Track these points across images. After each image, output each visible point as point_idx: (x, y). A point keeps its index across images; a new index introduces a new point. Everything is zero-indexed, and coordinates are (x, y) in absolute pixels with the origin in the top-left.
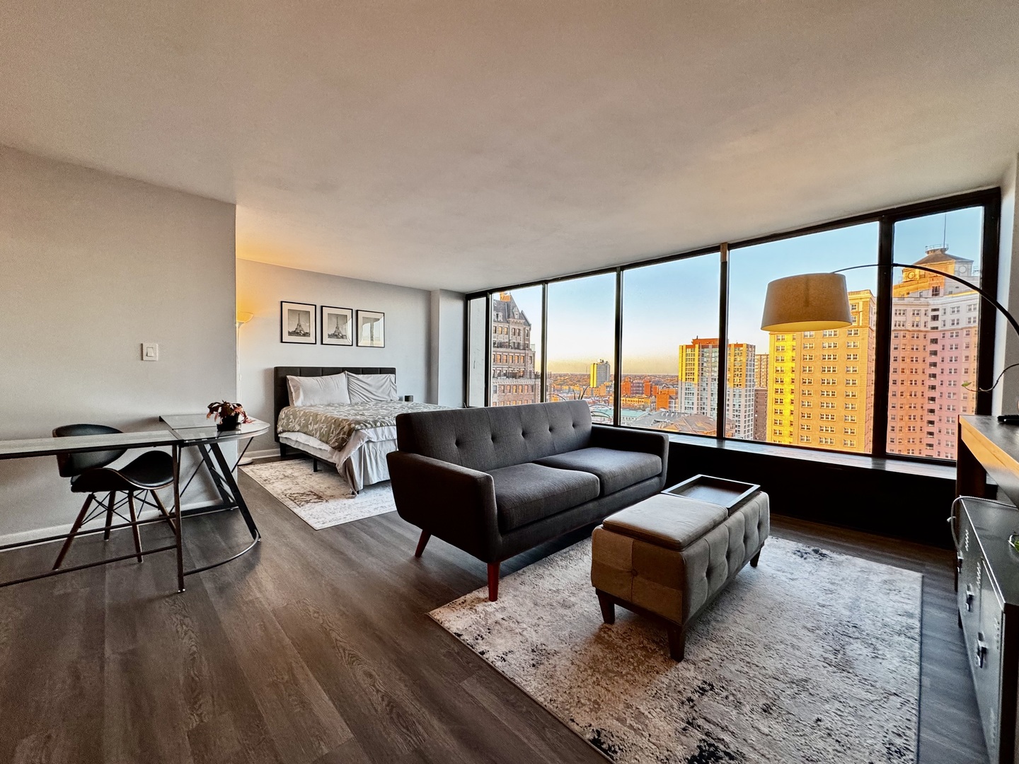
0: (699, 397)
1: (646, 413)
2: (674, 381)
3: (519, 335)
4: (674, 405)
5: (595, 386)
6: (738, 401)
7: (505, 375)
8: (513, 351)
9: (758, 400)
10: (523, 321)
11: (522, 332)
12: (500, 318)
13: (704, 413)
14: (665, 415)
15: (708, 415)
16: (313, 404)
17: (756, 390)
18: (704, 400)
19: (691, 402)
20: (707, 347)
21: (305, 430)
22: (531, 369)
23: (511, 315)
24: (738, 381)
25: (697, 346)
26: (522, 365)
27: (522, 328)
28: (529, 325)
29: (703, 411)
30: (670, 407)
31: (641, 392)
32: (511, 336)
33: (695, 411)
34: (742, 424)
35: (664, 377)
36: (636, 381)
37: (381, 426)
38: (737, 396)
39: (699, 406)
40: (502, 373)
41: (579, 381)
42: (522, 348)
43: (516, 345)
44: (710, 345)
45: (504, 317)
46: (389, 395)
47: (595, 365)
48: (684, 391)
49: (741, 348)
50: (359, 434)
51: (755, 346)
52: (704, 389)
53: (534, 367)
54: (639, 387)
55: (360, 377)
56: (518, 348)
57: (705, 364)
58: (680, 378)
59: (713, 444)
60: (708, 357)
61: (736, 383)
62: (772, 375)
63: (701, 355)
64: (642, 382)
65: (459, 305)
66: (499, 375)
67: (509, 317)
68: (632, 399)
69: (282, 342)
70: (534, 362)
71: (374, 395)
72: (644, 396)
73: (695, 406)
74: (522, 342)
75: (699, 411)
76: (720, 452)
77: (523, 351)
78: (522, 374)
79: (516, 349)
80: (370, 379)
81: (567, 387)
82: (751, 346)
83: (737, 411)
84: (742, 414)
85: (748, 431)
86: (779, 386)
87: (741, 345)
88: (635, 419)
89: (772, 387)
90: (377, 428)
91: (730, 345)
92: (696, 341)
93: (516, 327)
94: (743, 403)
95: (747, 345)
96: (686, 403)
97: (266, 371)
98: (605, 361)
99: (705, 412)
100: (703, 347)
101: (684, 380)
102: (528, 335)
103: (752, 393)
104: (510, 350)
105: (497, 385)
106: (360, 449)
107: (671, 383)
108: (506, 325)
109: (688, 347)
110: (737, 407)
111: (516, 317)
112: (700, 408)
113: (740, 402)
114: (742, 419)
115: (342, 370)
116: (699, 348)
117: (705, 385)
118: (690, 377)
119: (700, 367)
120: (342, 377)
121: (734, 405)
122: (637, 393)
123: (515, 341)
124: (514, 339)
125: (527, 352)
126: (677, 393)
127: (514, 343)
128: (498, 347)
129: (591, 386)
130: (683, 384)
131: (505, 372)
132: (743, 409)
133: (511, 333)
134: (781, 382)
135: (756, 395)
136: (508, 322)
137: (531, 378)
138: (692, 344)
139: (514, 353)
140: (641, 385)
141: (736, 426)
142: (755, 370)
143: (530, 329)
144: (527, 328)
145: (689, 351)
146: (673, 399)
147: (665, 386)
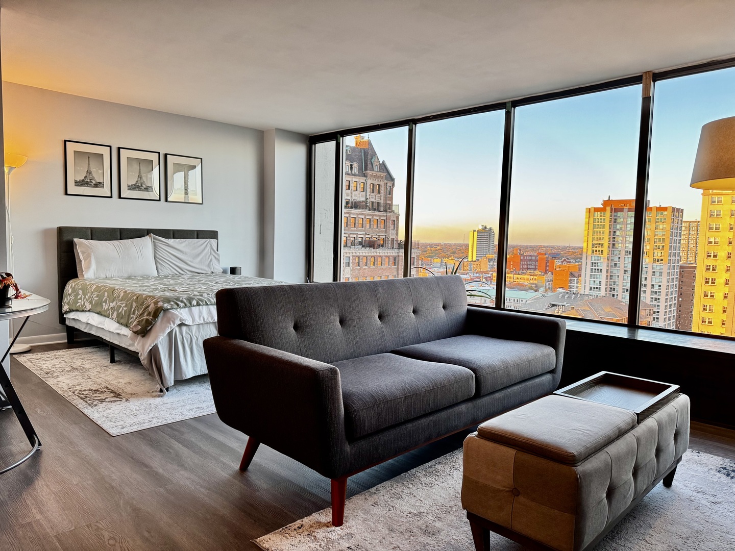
0: (609, 274)
1: (539, 294)
2: (577, 254)
3: (379, 192)
4: (575, 285)
5: (474, 259)
6: (657, 281)
7: (360, 243)
8: (371, 212)
9: (684, 279)
10: (383, 174)
11: (382, 189)
12: (355, 170)
13: (613, 295)
14: (563, 296)
15: (619, 298)
16: (108, 276)
17: (681, 267)
18: (615, 279)
19: (597, 281)
20: (622, 211)
21: (98, 310)
22: (394, 237)
23: (369, 166)
24: (660, 255)
25: (608, 209)
26: (382, 231)
27: (382, 183)
28: (393, 180)
29: (612, 293)
30: (570, 287)
31: (533, 267)
32: (368, 193)
33: (602, 293)
34: (662, 310)
35: (564, 248)
36: (527, 253)
37: (198, 305)
38: (657, 274)
39: (609, 287)
40: (357, 241)
41: (454, 253)
42: (382, 209)
43: (375, 206)
44: (626, 209)
45: (360, 169)
46: (209, 266)
47: (476, 233)
48: (589, 267)
49: (665, 213)
50: (169, 315)
51: (682, 210)
52: (615, 265)
53: (397, 234)
54: (530, 260)
55: (171, 241)
56: (378, 210)
57: (618, 233)
58: (585, 251)
59: (622, 333)
60: (622, 223)
61: (657, 258)
62: (702, 249)
63: (613, 220)
64: (536, 254)
65: (300, 151)
66: (353, 244)
67: (366, 169)
68: (522, 276)
69: (66, 194)
70: (397, 228)
71: (189, 265)
72: (537, 272)
73: (603, 287)
74: (382, 202)
75: (608, 292)
76: (631, 343)
77: (385, 214)
78: (382, 242)
79: (374, 210)
80: (184, 244)
81: (439, 260)
82: (678, 210)
83: (656, 293)
84: (663, 297)
85: (669, 318)
86: (710, 262)
87: (665, 209)
88: (524, 301)
89: (701, 264)
90: (193, 308)
91: (652, 208)
92: (607, 203)
93: (376, 183)
94: (664, 284)
95: (673, 209)
96: (592, 282)
97: (46, 232)
98: (488, 227)
99: (615, 293)
100: (616, 210)
101: (590, 252)
102: (391, 193)
103: (676, 270)
104: (367, 212)
105: (350, 255)
106: (170, 334)
107: (573, 256)
108: (363, 180)
109: (596, 210)
110: (656, 287)
111: (376, 168)
112: (608, 289)
113: (661, 282)
114: (662, 304)
115: (148, 232)
116: (611, 212)
117: (616, 259)
118: (597, 249)
119: (612, 236)
120: (147, 241)
121: (653, 285)
122: (528, 269)
123: (373, 200)
124: (372, 198)
125: (389, 214)
126: (580, 269)
127: (373, 202)
128: (352, 208)
129: (470, 259)
130: (589, 258)
131: (360, 239)
132: (663, 290)
133: (368, 190)
134: (714, 256)
135: (681, 274)
136: (365, 176)
137: (393, 248)
138: (602, 206)
139: (373, 216)
140: (534, 258)
141: (654, 312)
142: (682, 242)
143: (393, 185)
144: (390, 184)
145: (598, 214)
146: (574, 276)
147: (565, 260)
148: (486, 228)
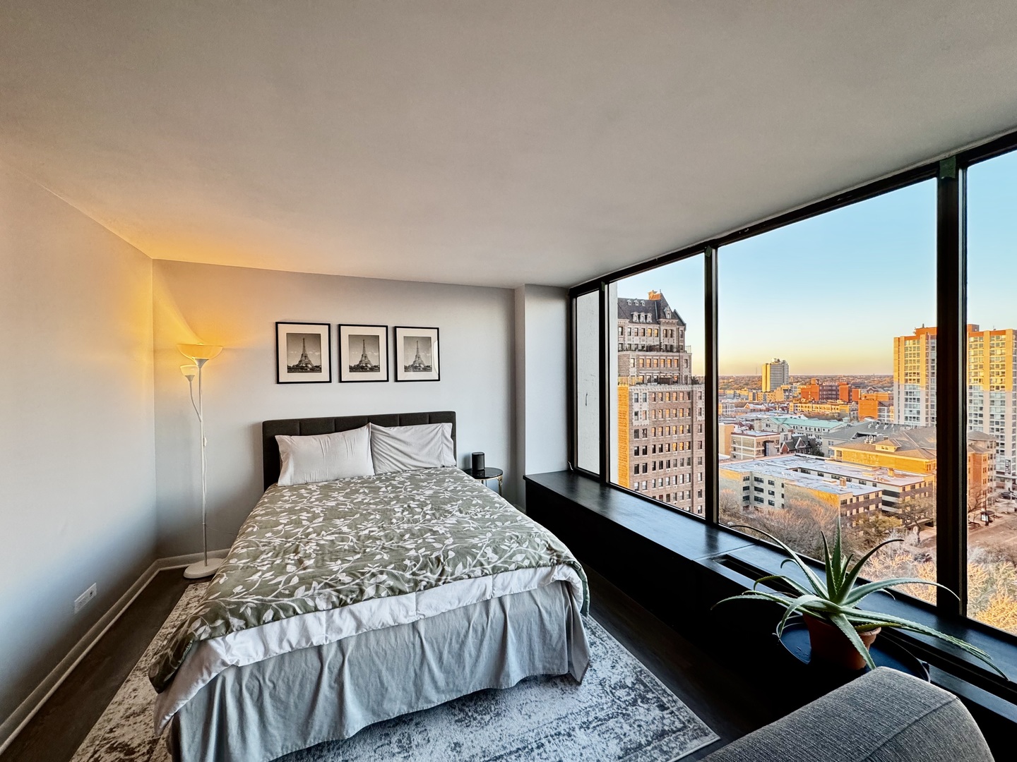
1: (843, 424)
2: (886, 383)
3: (672, 336)
4: (886, 414)
5: (768, 390)
7: (656, 381)
8: (665, 354)
10: (675, 321)
11: (675, 333)
12: (649, 319)
14: (873, 427)
19: (915, 411)
22: (688, 374)
23: (662, 315)
24: (999, 381)
25: (923, 336)
26: (676, 370)
27: (674, 329)
28: (684, 325)
30: (880, 416)
31: (834, 396)
32: (662, 338)
33: (923, 423)
35: (868, 378)
36: (827, 384)
38: (998, 404)
40: (652, 379)
41: (747, 384)
42: (675, 350)
43: (669, 347)
45: (654, 318)
47: (768, 366)
48: (903, 396)
49: (1003, 337)
53: (690, 372)
54: (831, 391)
56: (671, 351)
58: (895, 380)
61: (995, 385)
63: (930, 348)
64: (837, 384)
66: (649, 381)
67: (659, 318)
68: (821, 406)
70: (690, 366)
72: (839, 402)
73: (923, 417)
74: (675, 344)
77: (677, 354)
78: (676, 379)
79: (668, 351)
81: (732, 392)
83: (997, 423)
87: (1003, 332)
88: (826, 430)
91: (983, 332)
92: (922, 331)
93: (668, 328)
96: (908, 412)
98: (781, 360)
101: (903, 381)
102: (683, 336)
104: (662, 353)
105: (647, 392)
107: (879, 385)
108: (657, 326)
109: (907, 338)
110: (997, 418)
111: (668, 316)
113: (1004, 412)
116: (927, 339)
118: (912, 378)
119: (930, 364)
121: (992, 415)
122: (827, 398)
124: (665, 342)
125: (681, 354)
126: (891, 398)
127: (666, 345)
129: (764, 390)
130: (902, 388)
131: (655, 377)
133: (662, 335)
136: (658, 323)
137: (687, 384)
138: (914, 335)
140: (834, 388)
143: (685, 329)
144: (681, 328)
145: (910, 343)
146: (885, 406)
147: (871, 389)
148: (779, 360)
